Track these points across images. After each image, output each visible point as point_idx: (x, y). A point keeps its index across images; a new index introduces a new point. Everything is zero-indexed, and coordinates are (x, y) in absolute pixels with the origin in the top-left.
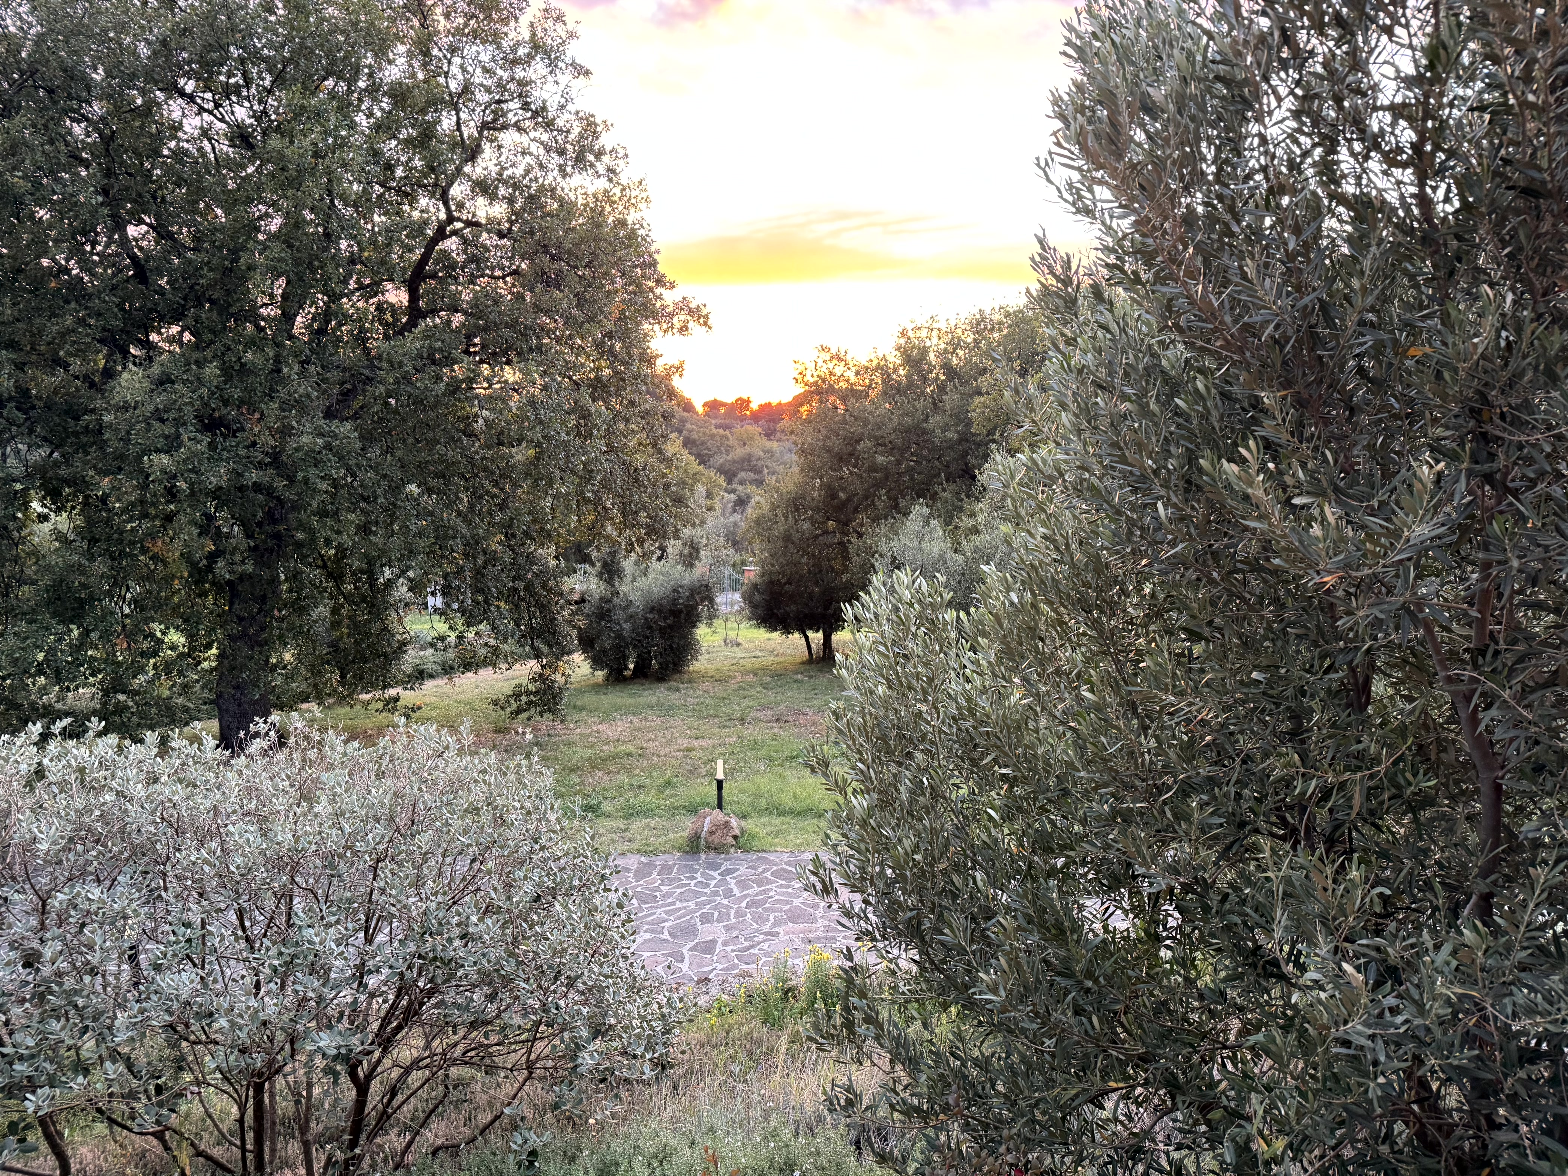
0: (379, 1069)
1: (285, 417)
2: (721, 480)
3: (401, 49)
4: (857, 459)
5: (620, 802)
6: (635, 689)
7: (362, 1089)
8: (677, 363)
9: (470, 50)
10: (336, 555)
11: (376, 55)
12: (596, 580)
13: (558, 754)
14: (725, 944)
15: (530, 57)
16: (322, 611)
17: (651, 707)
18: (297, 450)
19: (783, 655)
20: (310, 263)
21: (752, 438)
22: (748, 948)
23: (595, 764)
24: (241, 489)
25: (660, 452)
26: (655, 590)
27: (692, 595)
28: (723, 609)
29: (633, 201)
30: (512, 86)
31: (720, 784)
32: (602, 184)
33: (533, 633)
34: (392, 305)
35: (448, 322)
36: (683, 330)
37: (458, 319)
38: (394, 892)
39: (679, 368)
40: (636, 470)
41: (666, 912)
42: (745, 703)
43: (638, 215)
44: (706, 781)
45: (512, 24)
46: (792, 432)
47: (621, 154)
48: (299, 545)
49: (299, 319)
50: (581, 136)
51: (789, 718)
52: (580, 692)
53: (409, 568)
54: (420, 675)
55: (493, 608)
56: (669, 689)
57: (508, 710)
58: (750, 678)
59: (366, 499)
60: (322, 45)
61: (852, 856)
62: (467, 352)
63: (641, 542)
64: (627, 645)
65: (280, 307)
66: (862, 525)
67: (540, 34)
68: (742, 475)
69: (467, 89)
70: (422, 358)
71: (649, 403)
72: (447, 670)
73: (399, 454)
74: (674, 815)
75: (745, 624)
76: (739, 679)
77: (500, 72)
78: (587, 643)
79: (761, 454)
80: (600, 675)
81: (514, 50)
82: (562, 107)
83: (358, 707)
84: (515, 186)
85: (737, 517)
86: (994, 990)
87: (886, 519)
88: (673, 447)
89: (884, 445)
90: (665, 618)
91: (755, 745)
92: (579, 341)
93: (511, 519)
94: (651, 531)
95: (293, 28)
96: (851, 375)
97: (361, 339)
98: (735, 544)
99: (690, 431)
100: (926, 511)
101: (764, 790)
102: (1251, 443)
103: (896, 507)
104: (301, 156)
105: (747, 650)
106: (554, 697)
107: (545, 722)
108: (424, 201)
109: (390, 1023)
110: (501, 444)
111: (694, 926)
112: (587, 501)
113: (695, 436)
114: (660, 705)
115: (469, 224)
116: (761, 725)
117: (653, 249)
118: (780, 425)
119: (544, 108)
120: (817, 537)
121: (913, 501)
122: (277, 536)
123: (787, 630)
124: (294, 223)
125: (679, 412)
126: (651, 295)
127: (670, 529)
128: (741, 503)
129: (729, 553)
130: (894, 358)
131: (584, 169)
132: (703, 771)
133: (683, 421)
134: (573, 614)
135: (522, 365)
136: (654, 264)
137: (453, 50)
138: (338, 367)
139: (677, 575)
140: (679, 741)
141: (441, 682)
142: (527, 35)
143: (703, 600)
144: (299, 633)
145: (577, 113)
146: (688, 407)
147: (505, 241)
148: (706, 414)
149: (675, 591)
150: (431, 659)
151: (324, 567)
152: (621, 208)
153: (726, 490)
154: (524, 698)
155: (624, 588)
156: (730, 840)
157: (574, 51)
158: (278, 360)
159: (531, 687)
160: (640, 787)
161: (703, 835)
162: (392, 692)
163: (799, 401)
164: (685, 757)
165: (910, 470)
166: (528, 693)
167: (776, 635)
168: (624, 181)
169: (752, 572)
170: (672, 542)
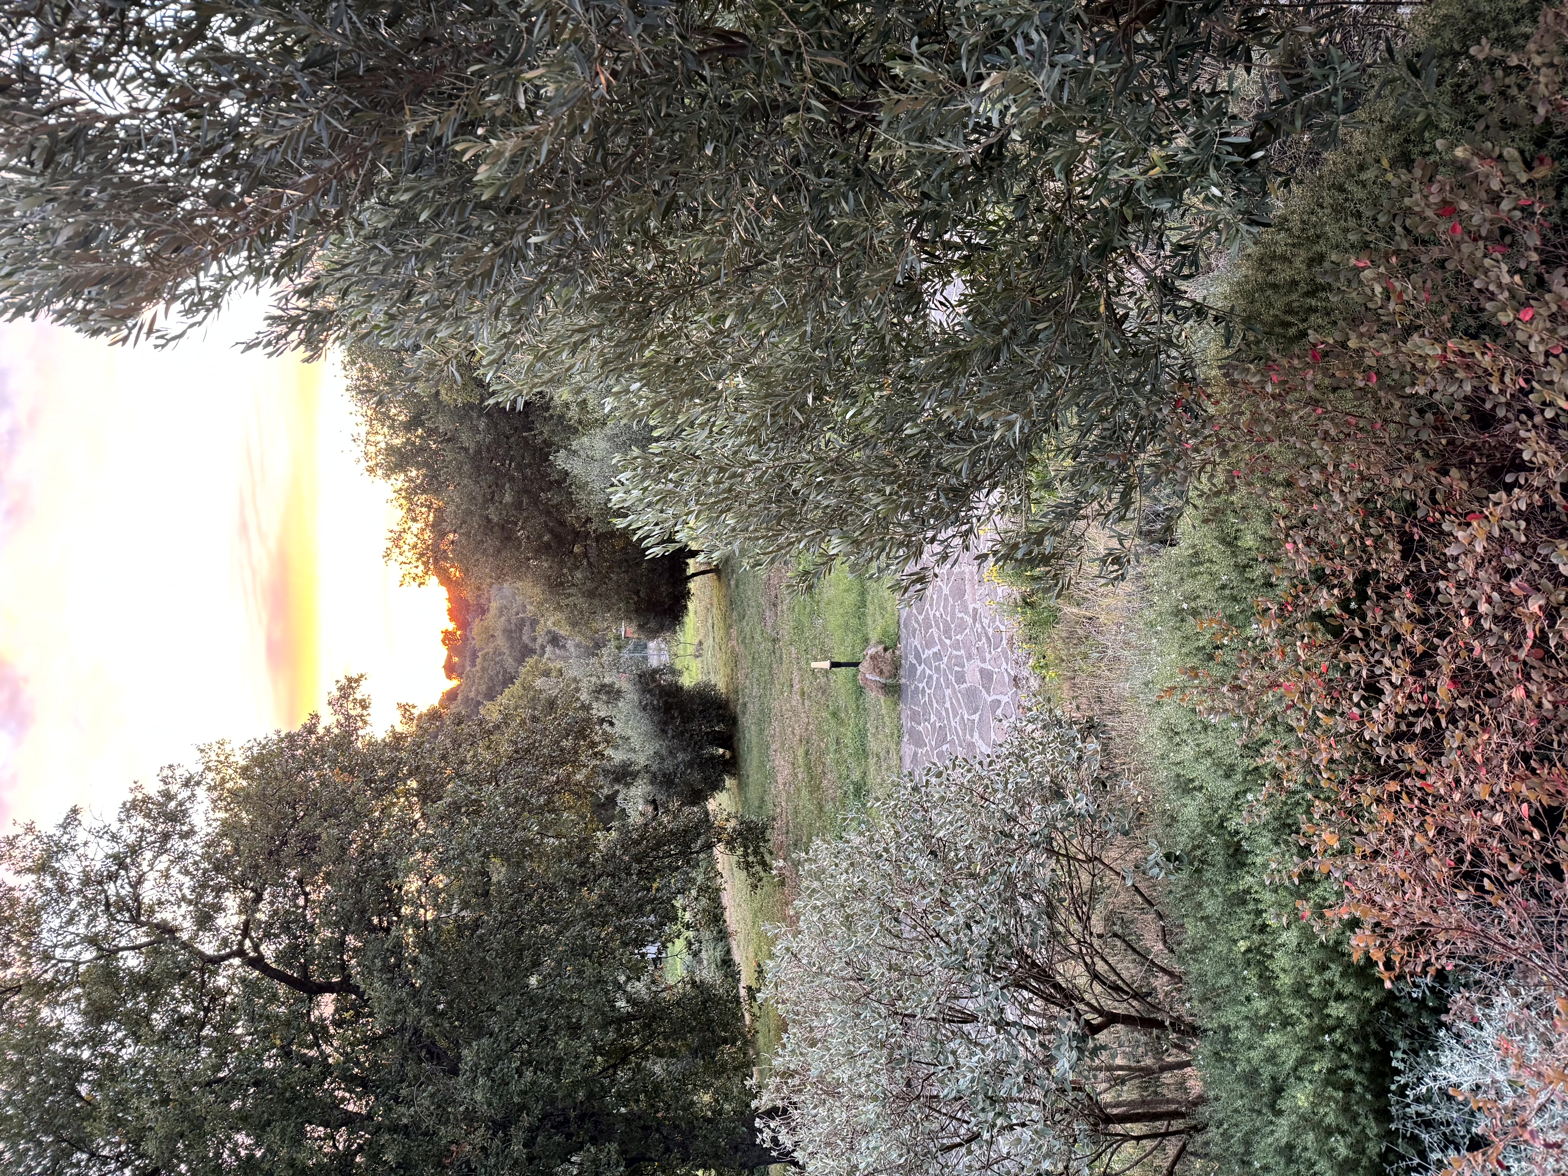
0: (1093, 1002)
1: (456, 1118)
2: (531, 661)
3: (45, 1012)
4: (508, 522)
5: (852, 763)
6: (743, 748)
7: (1111, 1019)
8: (401, 712)
9: (47, 938)
10: (601, 1055)
11: (54, 1040)
12: (633, 789)
13: (805, 824)
14: (983, 660)
15: (54, 873)
16: (658, 1068)
17: (761, 731)
18: (490, 1104)
19: (711, 599)
20: (287, 1101)
21: (487, 628)
22: (988, 638)
23: (815, 788)
24: (531, 1159)
25: (497, 727)
26: (644, 728)
27: (649, 691)
28: (665, 659)
29: (222, 758)
30: (89, 893)
31: (835, 665)
32: (201, 792)
33: (685, 853)
34: (336, 1010)
35: (356, 950)
36: (364, 704)
37: (351, 941)
38: (925, 999)
39: (405, 709)
40: (517, 752)
41: (955, 717)
42: (758, 637)
43: (238, 752)
44: (832, 677)
45: (17, 894)
46: (479, 589)
47: (167, 772)
48: (590, 1096)
49: (351, 1108)
50: (147, 816)
51: (773, 594)
52: (745, 802)
53: (616, 983)
54: (727, 963)
55: (659, 895)
56: (744, 713)
57: (762, 874)
58: (734, 632)
59: (544, 1029)
60: (39, 1101)
61: (888, 554)
62: (387, 930)
63: (593, 744)
64: (700, 756)
65: (337, 1128)
66: (578, 518)
67: (29, 863)
68: (525, 639)
69: (92, 941)
70: (392, 979)
71: (444, 741)
72: (723, 936)
73: (494, 999)
74: (865, 710)
75: (680, 636)
76: (734, 643)
77: (73, 905)
78: (697, 797)
79: (503, 619)
80: (729, 782)
81: (48, 891)
82: (114, 838)
83: (758, 1025)
84: (204, 886)
85: (570, 644)
86: (1010, 425)
87: (571, 493)
88: (492, 712)
89: (493, 493)
90: (673, 718)
91: (799, 628)
92: (377, 814)
93: (565, 880)
94: (581, 734)
95: (18, 1134)
96: (416, 527)
97: (374, 1042)
98: (598, 646)
99: (478, 692)
100: (562, 453)
101: (841, 621)
102: (458, 148)
103: (559, 483)
104: (166, 1118)
105: (706, 635)
106: (750, 829)
107: (775, 837)
108: (221, 981)
109: (1051, 995)
110: (486, 894)
111: (967, 690)
112: (549, 802)
113: (483, 688)
114: (759, 722)
115: (246, 933)
116: (779, 622)
117: (275, 737)
118: (471, 600)
119: (115, 857)
120: (590, 564)
121: (552, 465)
122: (582, 1118)
123: (686, 594)
124: (243, 1120)
125: (455, 708)
126: (327, 738)
127: (582, 714)
128: (555, 640)
129: (606, 653)
130: (399, 480)
131: (184, 813)
132: (823, 680)
133: (467, 701)
134: (667, 811)
135: (401, 875)
136: (290, 737)
137: (47, 957)
138: (402, 1065)
139: (629, 706)
140: (794, 703)
141: (734, 945)
142: (30, 878)
143: (654, 680)
144: (680, 1091)
145: (121, 821)
146: (451, 696)
147: (266, 895)
148: (460, 676)
149: (645, 709)
150: (711, 952)
151: (615, 1066)
152: (230, 771)
153: (542, 655)
154: (751, 859)
155: (641, 760)
156: (888, 654)
157: (48, 826)
158: (394, 1129)
159: (740, 851)
160: (838, 743)
161: (883, 681)
162: (743, 992)
163: (446, 580)
164: (810, 697)
165: (520, 467)
166: (746, 855)
167: (691, 606)
168: (201, 768)
169: (627, 629)
170: (594, 712)
